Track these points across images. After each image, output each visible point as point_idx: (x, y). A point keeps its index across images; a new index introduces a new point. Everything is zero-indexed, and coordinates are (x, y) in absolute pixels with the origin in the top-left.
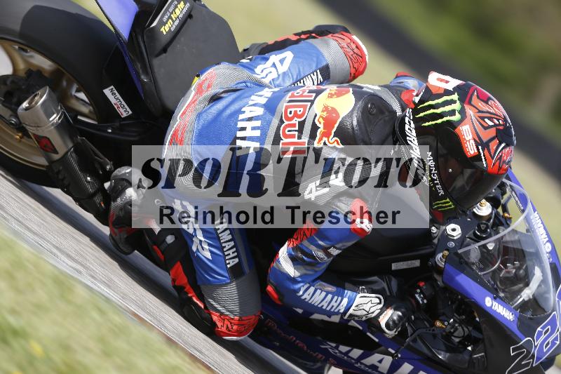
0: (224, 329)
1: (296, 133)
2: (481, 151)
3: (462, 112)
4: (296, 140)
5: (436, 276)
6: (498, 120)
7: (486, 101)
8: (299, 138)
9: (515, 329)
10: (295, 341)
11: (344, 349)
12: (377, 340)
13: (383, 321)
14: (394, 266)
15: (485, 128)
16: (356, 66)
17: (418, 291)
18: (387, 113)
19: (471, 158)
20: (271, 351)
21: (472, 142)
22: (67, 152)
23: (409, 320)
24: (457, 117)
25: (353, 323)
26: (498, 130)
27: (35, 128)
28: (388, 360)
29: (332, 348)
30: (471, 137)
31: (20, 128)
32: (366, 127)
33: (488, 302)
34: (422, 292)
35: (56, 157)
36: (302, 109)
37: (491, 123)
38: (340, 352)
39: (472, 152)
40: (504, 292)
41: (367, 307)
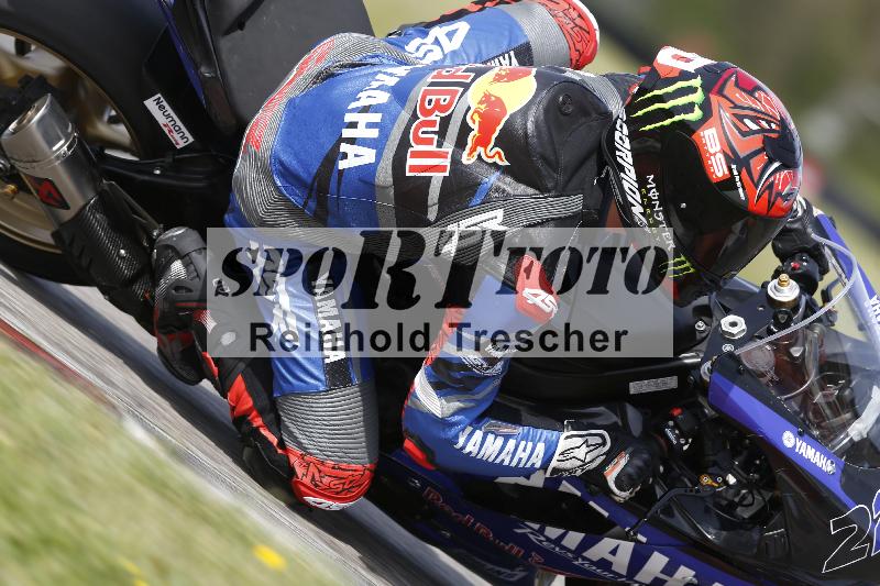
0: (307, 481)
1: (436, 137)
2: (735, 173)
3: (706, 107)
4: (433, 148)
5: (701, 400)
6: (769, 122)
7: (751, 90)
8: (440, 145)
9: (836, 487)
10: (474, 524)
11: (553, 532)
12: (606, 514)
13: (611, 475)
14: (635, 388)
15: (744, 134)
16: (579, 46)
17: (671, 423)
18: (594, 115)
19: (718, 183)
20: (437, 551)
21: (720, 156)
22: (84, 207)
23: (655, 474)
24: (696, 115)
25: (566, 487)
26: (766, 140)
27: (28, 165)
28: (627, 548)
29: (534, 532)
30: (718, 148)
32: (550, 134)
33: (789, 439)
34: (676, 426)
35: (67, 215)
36: (448, 98)
37: (754, 127)
38: (548, 539)
39: (720, 175)
40: (819, 427)
41: (581, 453)
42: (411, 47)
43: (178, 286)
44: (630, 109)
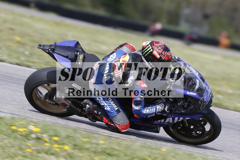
0: (121, 128)
2: (161, 56)
3: (152, 48)
6: (162, 46)
7: (158, 43)
9: (198, 97)
10: (147, 125)
11: (159, 121)
12: (166, 115)
13: (166, 109)
15: (159, 50)
17: (170, 98)
19: (159, 59)
20: (142, 131)
21: (158, 54)
22: (70, 104)
24: (152, 50)
25: (158, 114)
26: (163, 49)
27: (59, 102)
28: (171, 119)
29: (156, 122)
31: (57, 104)
33: (188, 93)
35: (68, 107)
37: (161, 48)
38: (159, 122)
39: (159, 57)
40: (191, 89)
41: (160, 108)
42: (108, 60)
43: (89, 108)
44: (142, 53)
